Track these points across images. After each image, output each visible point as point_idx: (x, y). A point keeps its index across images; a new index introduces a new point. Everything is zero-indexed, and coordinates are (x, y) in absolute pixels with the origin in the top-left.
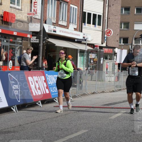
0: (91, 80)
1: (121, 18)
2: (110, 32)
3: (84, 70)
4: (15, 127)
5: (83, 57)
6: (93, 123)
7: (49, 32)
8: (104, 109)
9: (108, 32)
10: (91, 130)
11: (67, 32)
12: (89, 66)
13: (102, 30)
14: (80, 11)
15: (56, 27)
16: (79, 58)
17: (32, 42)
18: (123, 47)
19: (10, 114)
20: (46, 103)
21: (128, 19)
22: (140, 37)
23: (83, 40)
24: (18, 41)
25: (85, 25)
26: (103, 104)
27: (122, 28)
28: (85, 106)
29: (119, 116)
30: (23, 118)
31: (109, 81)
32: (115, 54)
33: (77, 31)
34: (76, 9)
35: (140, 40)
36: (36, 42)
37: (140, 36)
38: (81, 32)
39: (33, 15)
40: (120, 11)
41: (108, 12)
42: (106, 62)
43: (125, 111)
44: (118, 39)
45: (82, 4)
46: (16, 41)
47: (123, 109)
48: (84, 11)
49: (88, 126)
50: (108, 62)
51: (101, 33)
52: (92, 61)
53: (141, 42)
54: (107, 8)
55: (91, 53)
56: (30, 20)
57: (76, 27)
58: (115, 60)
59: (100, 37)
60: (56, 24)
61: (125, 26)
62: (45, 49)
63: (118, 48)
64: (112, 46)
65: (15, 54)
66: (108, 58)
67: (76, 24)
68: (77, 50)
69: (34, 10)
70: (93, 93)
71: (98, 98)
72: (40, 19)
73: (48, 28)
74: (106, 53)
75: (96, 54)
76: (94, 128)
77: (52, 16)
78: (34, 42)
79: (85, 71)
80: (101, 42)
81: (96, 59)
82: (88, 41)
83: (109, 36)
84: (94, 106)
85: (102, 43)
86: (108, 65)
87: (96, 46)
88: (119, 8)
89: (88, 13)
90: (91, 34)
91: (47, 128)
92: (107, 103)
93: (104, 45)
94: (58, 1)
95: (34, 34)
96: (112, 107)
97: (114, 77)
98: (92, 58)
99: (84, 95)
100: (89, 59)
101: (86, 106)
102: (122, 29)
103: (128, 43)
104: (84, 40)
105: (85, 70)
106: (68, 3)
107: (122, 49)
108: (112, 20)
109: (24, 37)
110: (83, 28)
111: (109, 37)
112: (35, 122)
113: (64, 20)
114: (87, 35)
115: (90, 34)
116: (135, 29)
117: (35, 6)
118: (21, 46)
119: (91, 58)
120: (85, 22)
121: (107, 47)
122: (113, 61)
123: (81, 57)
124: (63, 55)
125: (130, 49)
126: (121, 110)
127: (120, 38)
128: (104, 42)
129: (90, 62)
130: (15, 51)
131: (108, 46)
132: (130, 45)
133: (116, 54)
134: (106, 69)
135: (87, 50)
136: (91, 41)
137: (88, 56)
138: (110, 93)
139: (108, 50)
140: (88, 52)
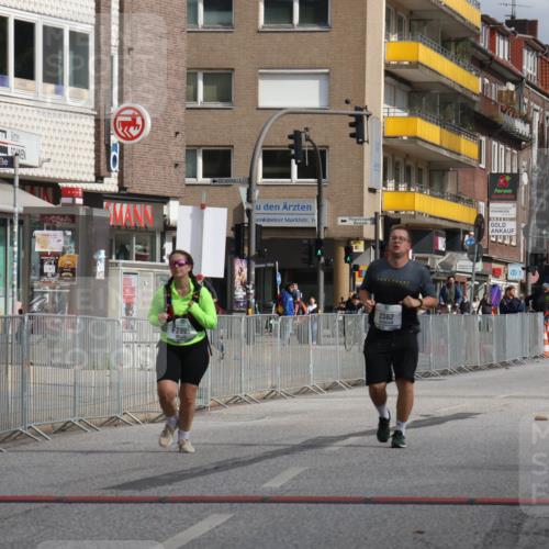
0: (50, 364)
1: (188, 51)
2: (139, 121)
3: (10, 313)
8: (120, 506)
9: (129, 119)
12: (35, 294)
18: (204, 196)
21: (223, 50)
22: (292, 142)
25: (4, 82)
26: (115, 483)
27: (195, 99)
28: (19, 494)
29: (199, 539)
31: (142, 368)
32: (169, 230)
35: (293, 161)
37: (290, 137)
40: (184, 15)
42: (123, 269)
43: (226, 511)
44: (179, 154)
47: (217, 505)
50: (134, 270)
51: (93, 124)
52: (49, 269)
53: (294, 168)
55: (41, 228)
61: (213, 89)
63: (183, 203)
64: (148, 191)
66: (134, 252)
70: (64, 429)
74: (119, 227)
75: (69, 233)
79: (13, 318)
80: (93, 170)
81: (71, 258)
82: (22, 166)
83: (133, 138)
84: (68, 493)
85: (99, 178)
86: (134, 284)
87: (67, 189)
89: (17, 23)
90: (39, 132)
92: (136, 476)
93: (110, 185)
96: (162, 495)
98: (49, 250)
99: (15, 438)
100: (35, 260)
101: (28, 493)
102: (199, 105)
103: (229, 175)
105: (17, 313)
107: (203, 207)
111: (133, 145)
115: (35, 131)
116: (262, 103)
119: (45, 254)
121: (123, 195)
122: (157, 267)
125: (242, 204)
126: (206, 509)
127: (191, 152)
128: (109, 170)
129: (42, 274)
131: (130, 191)
132: (241, 183)
133: (174, 229)
134: (124, 306)
135: (21, 210)
136: (40, 166)
137: (27, 242)
138: (147, 426)
139: (128, 210)
140: (26, 223)
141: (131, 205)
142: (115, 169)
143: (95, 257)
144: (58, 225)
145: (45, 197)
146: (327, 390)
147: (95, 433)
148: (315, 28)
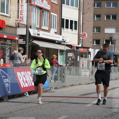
0: (70, 75)
1: (93, 24)
2: (85, 35)
4: (7, 114)
5: (62, 56)
6: (72, 110)
7: (34, 35)
8: (81, 98)
9: (83, 35)
10: (70, 116)
11: (49, 35)
12: (68, 63)
13: (78, 33)
14: (60, 18)
15: (40, 31)
16: (59, 56)
17: (20, 43)
18: (95, 47)
19: (2, 103)
20: (32, 94)
21: (99, 24)
22: (110, 39)
23: (62, 42)
24: (7, 43)
25: (63, 29)
26: (80, 94)
27: (94, 31)
30: (13, 107)
31: (85, 75)
32: (89, 53)
33: (58, 34)
34: (56, 16)
35: (110, 42)
36: (23, 43)
37: (110, 38)
38: (61, 35)
39: (20, 21)
40: (93, 18)
41: (83, 19)
42: (82, 59)
45: (61, 12)
46: (6, 43)
48: (63, 18)
49: (67, 113)
50: (84, 59)
51: (78, 36)
52: (70, 59)
53: (110, 43)
54: (82, 15)
55: (69, 53)
56: (17, 25)
57: (56, 31)
58: (89, 58)
59: (76, 39)
60: (40, 29)
61: (97, 30)
62: (31, 49)
63: (92, 48)
64: (86, 47)
65: (5, 53)
66: (84, 56)
67: (56, 28)
68: (57, 50)
69: (21, 17)
70: (72, 85)
71: (76, 89)
72: (26, 24)
73: (33, 32)
74: (81, 52)
75: (73, 53)
76: (73, 114)
77: (36, 22)
78: (22, 43)
80: (77, 43)
81: (74, 57)
82: (66, 42)
83: (84, 38)
84: (73, 96)
85: (78, 44)
86: (84, 62)
87: (73, 46)
88: (92, 15)
89: (66, 20)
91: (34, 114)
92: (84, 93)
93: (80, 45)
94: (40, 10)
95: (21, 37)
96: (88, 97)
97: (89, 72)
98: (70, 56)
99: (64, 87)
100: (68, 57)
101: (66, 96)
103: (100, 44)
104: (63, 42)
105: (65, 66)
106: (49, 12)
107: (95, 49)
108: (86, 25)
109: (13, 40)
110: (62, 31)
111: (84, 39)
112: (23, 109)
113: (46, 25)
114: (66, 38)
115: (68, 37)
116: (105, 32)
117: (22, 14)
118: (10, 47)
119: (69, 57)
120: (63, 27)
121: (82, 47)
122: (87, 59)
123: (61, 56)
124: (40, 54)
126: (95, 99)
127: (93, 40)
128: (80, 43)
129: (69, 60)
130: (5, 51)
131: (83, 46)
132: (102, 45)
133: (91, 53)
134: (82, 65)
135: (66, 50)
136: (69, 42)
137: (67, 55)
138: (86, 85)
140: (67, 52)
141: (84, 49)
142: (81, 43)
143: (78, 57)
144: (72, 52)
145: (70, 47)
146: (115, 79)
147: (77, 86)
148: (114, 20)
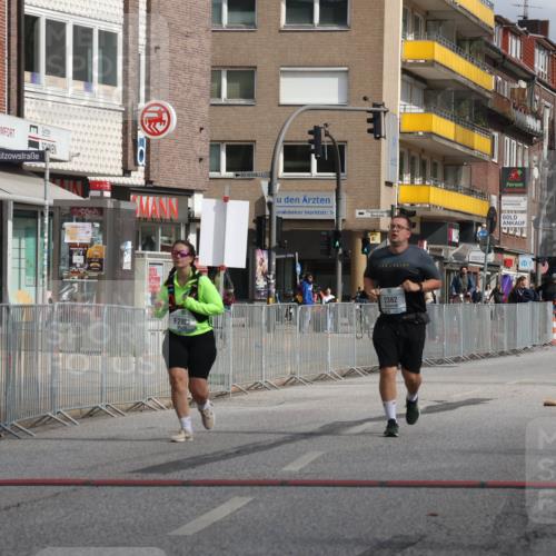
0: (78, 351)
1: (213, 50)
2: (165, 117)
3: (40, 302)
5: (31, 240)
8: (146, 489)
9: (156, 115)
12: (64, 284)
14: (9, 12)
16: (12, 242)
18: (227, 188)
21: (246, 49)
22: (312, 137)
23: (29, 157)
26: (141, 467)
27: (219, 96)
28: (48, 477)
29: (221, 522)
32: (193, 222)
33: (1, 110)
35: (313, 156)
37: (310, 133)
38: (20, 114)
40: (209, 15)
42: (148, 260)
43: (247, 495)
44: (203, 148)
47: (238, 488)
48: (28, 10)
50: (159, 260)
51: (121, 120)
52: (78, 259)
53: (314, 162)
55: (71, 221)
59: (113, 141)
61: (237, 86)
63: (207, 196)
64: (173, 185)
66: (160, 243)
70: (91, 414)
74: (145, 219)
75: (97, 225)
79: (44, 306)
80: (120, 165)
81: (99, 249)
82: (52, 160)
83: (159, 133)
84: (95, 477)
85: (127, 172)
87: (96, 182)
90: (69, 127)
92: (161, 460)
93: (137, 178)
96: (185, 479)
98: (78, 242)
99: (44, 422)
100: (65, 250)
102: (223, 102)
103: (251, 169)
104: (37, 157)
105: (47, 302)
107: (226, 200)
110: (26, 94)
111: (159, 142)
114: (49, 132)
115: (65, 127)
116: (283, 100)
119: (74, 245)
121: (150, 188)
123: (23, 241)
125: (263, 198)
126: (227, 492)
127: (215, 146)
128: (136, 164)
129: (71, 264)
131: (156, 184)
132: (263, 176)
133: (199, 221)
134: (150, 295)
135: (52, 202)
136: (70, 161)
137: (57, 234)
139: (154, 203)
140: (57, 215)
141: (157, 198)
142: (142, 163)
143: (122, 247)
144: (87, 217)
145: (74, 190)
146: (344, 376)
147: (121, 418)
148: (335, 28)
